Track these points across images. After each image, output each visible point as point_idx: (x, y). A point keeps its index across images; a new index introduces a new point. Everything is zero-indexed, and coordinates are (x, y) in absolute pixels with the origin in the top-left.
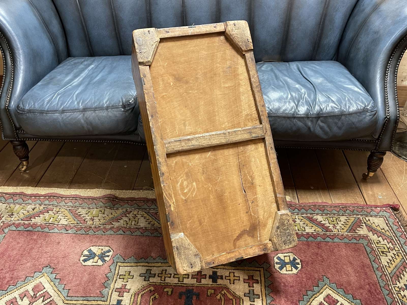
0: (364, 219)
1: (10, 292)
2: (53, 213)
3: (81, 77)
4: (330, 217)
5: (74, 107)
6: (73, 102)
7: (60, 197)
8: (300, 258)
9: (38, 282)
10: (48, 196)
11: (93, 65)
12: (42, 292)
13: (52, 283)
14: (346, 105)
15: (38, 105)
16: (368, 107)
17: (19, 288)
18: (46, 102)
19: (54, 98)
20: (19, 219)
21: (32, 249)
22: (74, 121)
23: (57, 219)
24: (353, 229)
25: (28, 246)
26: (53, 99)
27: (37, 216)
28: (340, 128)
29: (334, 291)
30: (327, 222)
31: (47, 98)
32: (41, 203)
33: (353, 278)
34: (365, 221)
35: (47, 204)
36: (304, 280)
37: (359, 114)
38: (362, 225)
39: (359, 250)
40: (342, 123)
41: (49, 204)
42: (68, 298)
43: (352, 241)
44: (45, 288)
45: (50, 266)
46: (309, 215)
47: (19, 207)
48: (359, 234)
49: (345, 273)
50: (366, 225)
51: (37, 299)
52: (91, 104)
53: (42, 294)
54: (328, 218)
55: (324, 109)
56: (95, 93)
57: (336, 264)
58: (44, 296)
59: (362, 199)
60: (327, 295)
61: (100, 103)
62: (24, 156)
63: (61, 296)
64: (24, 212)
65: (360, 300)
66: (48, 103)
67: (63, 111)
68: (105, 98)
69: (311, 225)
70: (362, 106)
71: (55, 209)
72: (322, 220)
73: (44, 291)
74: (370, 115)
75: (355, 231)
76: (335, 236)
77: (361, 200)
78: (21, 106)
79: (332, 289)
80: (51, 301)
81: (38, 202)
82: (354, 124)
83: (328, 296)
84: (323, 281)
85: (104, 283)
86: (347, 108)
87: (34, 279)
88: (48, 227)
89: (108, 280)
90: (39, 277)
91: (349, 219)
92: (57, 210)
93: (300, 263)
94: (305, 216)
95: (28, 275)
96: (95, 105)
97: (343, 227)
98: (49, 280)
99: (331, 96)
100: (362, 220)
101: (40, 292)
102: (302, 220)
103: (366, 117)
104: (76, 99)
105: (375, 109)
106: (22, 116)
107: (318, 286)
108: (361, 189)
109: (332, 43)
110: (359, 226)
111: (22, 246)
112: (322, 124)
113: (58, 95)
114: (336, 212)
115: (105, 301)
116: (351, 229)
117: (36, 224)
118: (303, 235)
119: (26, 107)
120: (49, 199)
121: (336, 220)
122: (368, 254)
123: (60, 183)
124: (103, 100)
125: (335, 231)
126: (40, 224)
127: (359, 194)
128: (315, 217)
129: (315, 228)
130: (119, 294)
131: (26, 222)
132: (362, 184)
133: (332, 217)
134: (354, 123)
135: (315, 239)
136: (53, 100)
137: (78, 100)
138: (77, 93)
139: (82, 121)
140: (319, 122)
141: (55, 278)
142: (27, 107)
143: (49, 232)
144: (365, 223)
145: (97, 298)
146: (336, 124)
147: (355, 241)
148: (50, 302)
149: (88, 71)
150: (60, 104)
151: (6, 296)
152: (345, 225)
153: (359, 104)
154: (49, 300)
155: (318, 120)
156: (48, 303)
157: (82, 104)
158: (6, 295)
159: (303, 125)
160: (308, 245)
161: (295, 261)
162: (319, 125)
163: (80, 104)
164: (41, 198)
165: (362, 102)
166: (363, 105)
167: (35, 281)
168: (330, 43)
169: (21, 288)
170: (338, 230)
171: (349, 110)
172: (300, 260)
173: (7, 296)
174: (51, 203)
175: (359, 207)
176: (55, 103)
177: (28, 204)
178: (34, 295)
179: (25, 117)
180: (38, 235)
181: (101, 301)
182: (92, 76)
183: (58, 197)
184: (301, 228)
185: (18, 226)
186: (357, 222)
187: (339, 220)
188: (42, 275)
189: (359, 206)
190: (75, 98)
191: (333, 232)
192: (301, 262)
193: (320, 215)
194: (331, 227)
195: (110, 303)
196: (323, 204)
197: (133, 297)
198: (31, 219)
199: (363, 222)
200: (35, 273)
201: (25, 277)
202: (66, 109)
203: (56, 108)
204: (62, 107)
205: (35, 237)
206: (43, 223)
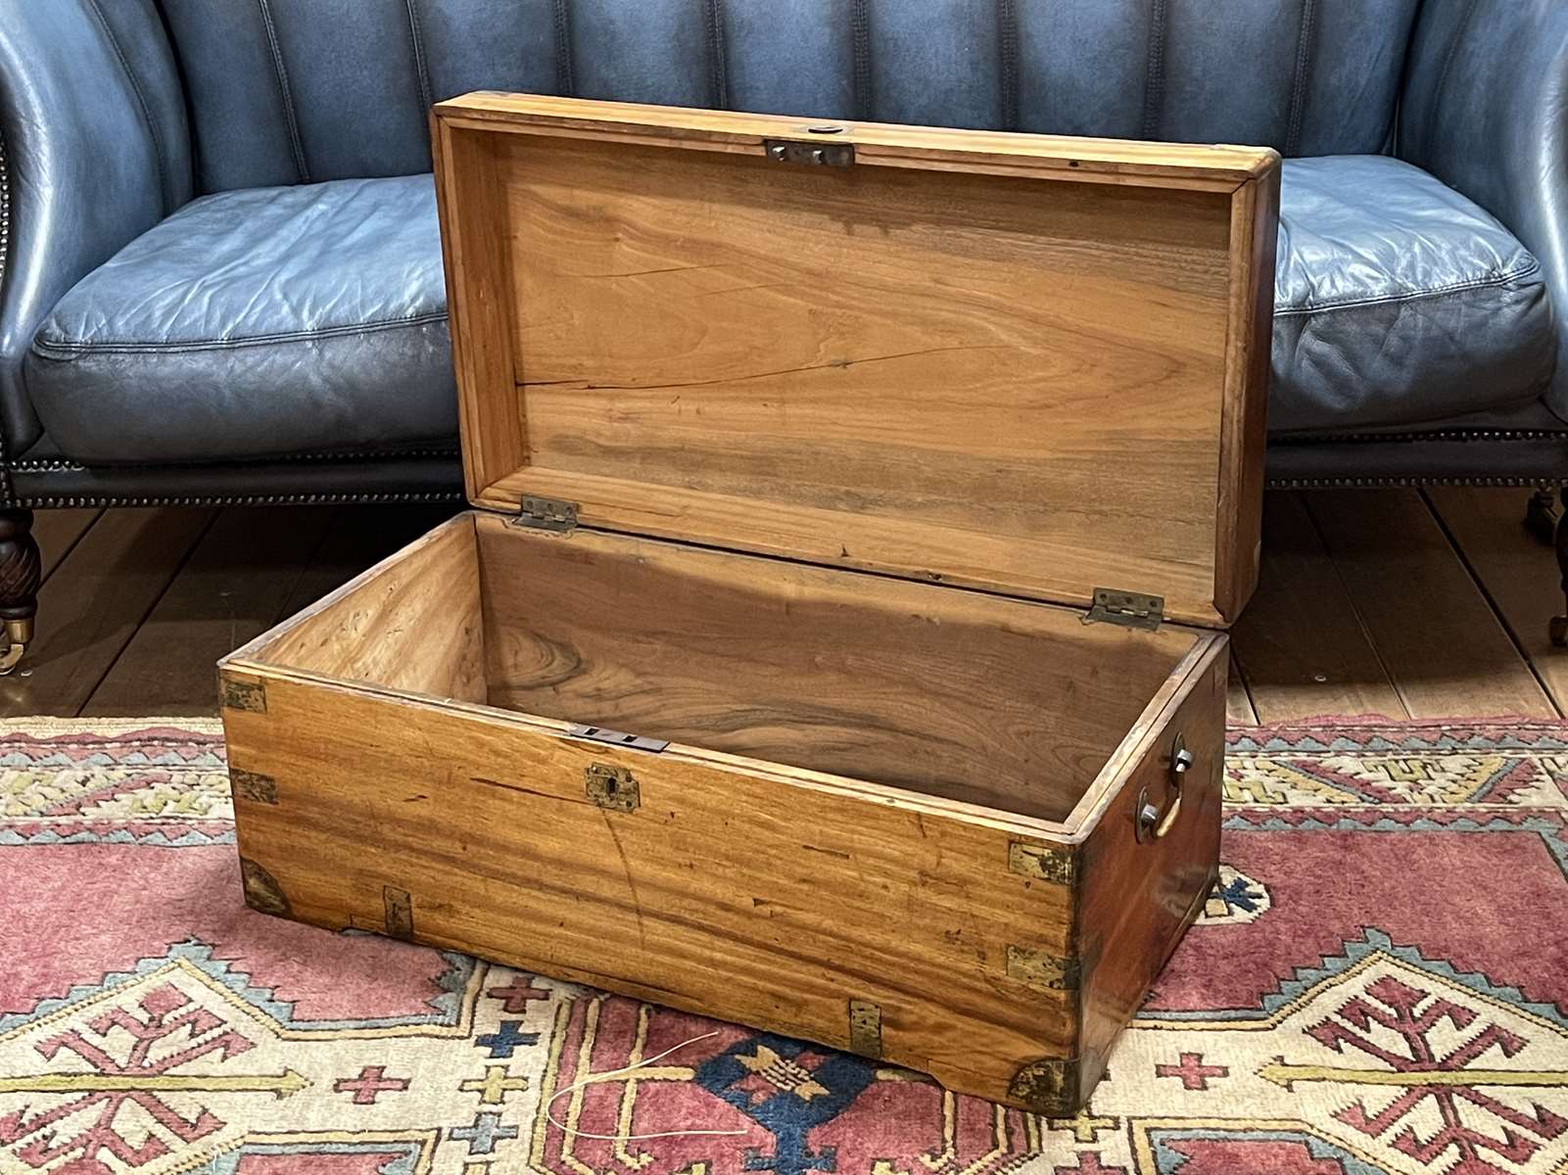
0: (1545, 760)
1: (49, 1017)
2: (174, 788)
3: (284, 240)
4: (1397, 761)
5: (280, 323)
6: (272, 306)
7: (190, 740)
8: (1263, 880)
9: (159, 983)
10: (139, 740)
11: (322, 202)
12: (183, 1011)
13: (219, 986)
14: (1412, 266)
15: (127, 323)
16: (1506, 271)
17: (84, 1003)
18: (158, 314)
19: (190, 296)
20: (29, 812)
21: (107, 894)
22: (279, 382)
23: (196, 806)
24: (1495, 790)
25: (90, 886)
26: (186, 301)
27: (107, 798)
28: (1397, 361)
29: (1410, 967)
30: (1383, 774)
31: (159, 298)
32: (111, 762)
33: (1492, 929)
34: (1553, 767)
35: (140, 761)
36: (1283, 937)
37: (1465, 297)
38: (1538, 780)
39: (1518, 851)
40: (1405, 339)
41: (146, 761)
42: (295, 1025)
43: (1492, 826)
44: (190, 1000)
45: (198, 939)
46: (1302, 757)
47: (20, 776)
48: (1521, 805)
49: (1458, 918)
50: (1554, 780)
51: (161, 1031)
52: (350, 311)
53: (182, 1016)
54: (1388, 764)
55: (1320, 285)
56: (361, 274)
57: (1422, 893)
58: (194, 1023)
59: (1547, 707)
60: (1382, 980)
61: (386, 305)
62: (22, 591)
63: (264, 1018)
64: (47, 791)
65: (1520, 988)
66: (166, 316)
67: (236, 342)
68: (407, 285)
69: (1313, 783)
70: (1481, 269)
71: (177, 777)
72: (1361, 768)
73: (191, 1007)
74: (1517, 302)
75: (1505, 797)
76: (1417, 814)
77: (1543, 709)
78: (55, 330)
79: (1402, 960)
80: (226, 1033)
81: (98, 757)
82: (1452, 339)
83: (1385, 982)
84: (1367, 941)
85: (439, 979)
86: (1420, 278)
87: (138, 976)
88: (160, 831)
89: (452, 972)
90: (161, 971)
91: (1481, 764)
92: (191, 777)
93: (1265, 894)
94: (1285, 759)
95: (109, 968)
96: (369, 314)
97: (1454, 787)
98: (204, 977)
99: (1351, 240)
100: (1538, 763)
101: (173, 1012)
102: (1270, 771)
103: (1500, 309)
104: (286, 296)
105: (1537, 277)
106: (58, 373)
107: (1345, 956)
108: (1541, 675)
109: (1363, 82)
110: (1525, 784)
111: (63, 887)
112: (1320, 347)
113: (204, 288)
114: (1425, 745)
115: (449, 1025)
116: (1490, 792)
117: (106, 822)
118: (1274, 814)
119: (76, 334)
120: (146, 750)
121: (1424, 767)
122: (1558, 862)
123: (184, 702)
124: (399, 293)
125: (1420, 801)
126: (123, 821)
127: (1533, 690)
128: (1329, 761)
129: (1327, 791)
130: (506, 1005)
131: (63, 820)
132: (1549, 660)
133: (1405, 760)
134: (1450, 336)
135: (1330, 825)
136: (189, 304)
137: (294, 300)
138: (283, 277)
139: (315, 380)
140: (1307, 338)
141: (228, 972)
142: (81, 336)
143: (169, 844)
144: (1550, 773)
145: (415, 1020)
146: (1379, 342)
147: (1505, 826)
148: (220, 1036)
149: (305, 222)
150: (218, 315)
151: (32, 1029)
152: (1463, 783)
153: (1466, 261)
154: (216, 1032)
155: (1299, 331)
156: (214, 1039)
157: (312, 314)
158: (34, 1025)
160: (1299, 839)
161: (1243, 889)
162: (1308, 352)
163: (305, 314)
164: (108, 745)
165: (1482, 254)
166: (1482, 264)
167: (147, 982)
168: (1357, 84)
169: (90, 1004)
170: (1431, 797)
171: (1425, 284)
172: (1265, 885)
173: (37, 1028)
174: (154, 761)
175: (1528, 726)
176: (196, 315)
177: (56, 768)
178: (151, 1020)
179: (71, 373)
180: (126, 852)
181: (436, 1024)
182: (329, 232)
183: (182, 741)
184: (1270, 794)
185: (26, 833)
186: (1515, 772)
187: (1437, 767)
188: (172, 965)
189: (1528, 723)
190: (278, 296)
191: (1408, 802)
192: (1268, 891)
193: (1354, 754)
194: (1401, 788)
195: (470, 1032)
196: (1365, 723)
197: (565, 1012)
198: (82, 810)
199: (1542, 770)
200: (137, 960)
201: (100, 974)
202: (248, 332)
203: (202, 333)
204: (230, 327)
205: (113, 860)
206: (138, 818)
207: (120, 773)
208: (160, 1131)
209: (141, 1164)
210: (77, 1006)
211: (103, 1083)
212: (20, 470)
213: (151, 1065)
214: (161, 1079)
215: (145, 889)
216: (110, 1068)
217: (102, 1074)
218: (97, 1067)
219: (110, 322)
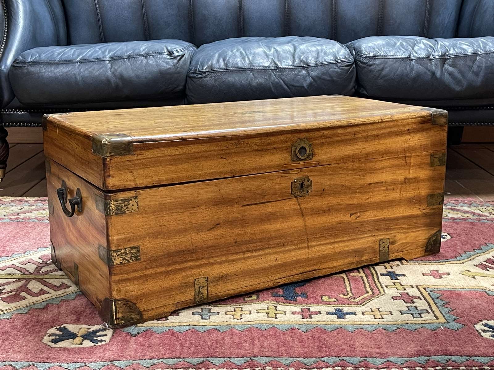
4: (482, 208)
5: (98, 55)
6: (95, 52)
9: (46, 253)
14: (479, 45)
15: (45, 56)
17: (18, 258)
18: (56, 54)
19: (67, 50)
21: (28, 233)
25: (21, 231)
27: (28, 212)
28: (477, 74)
30: (478, 211)
31: (57, 50)
32: (30, 205)
36: (458, 244)
40: (479, 67)
51: (46, 264)
52: (122, 52)
54: (479, 209)
55: (450, 50)
61: (134, 51)
64: (7, 211)
67: (83, 61)
72: (471, 210)
84: (488, 246)
86: (482, 48)
87: (38, 252)
95: (27, 250)
96: (128, 54)
104: (100, 49)
106: (20, 71)
107: (482, 249)
111: (12, 231)
112: (450, 69)
117: (28, 217)
119: (28, 59)
121: (492, 210)
124: (138, 49)
126: (34, 217)
128: (459, 208)
129: (461, 214)
135: (465, 221)
137: (103, 50)
139: (109, 73)
140: (446, 66)
142: (30, 59)
146: (471, 67)
150: (77, 54)
155: (444, 63)
157: (109, 53)
159: (425, 70)
162: (447, 70)
163: (106, 53)
164: (30, 202)
168: (445, 23)
169: (20, 258)
171: (484, 50)
176: (69, 54)
177: (11, 206)
178: (43, 262)
179: (25, 71)
180: (35, 224)
191: (490, 217)
193: (467, 207)
194: (486, 214)
198: (20, 215)
200: (38, 249)
201: (24, 251)
202: (87, 58)
203: (71, 58)
204: (81, 57)
205: (30, 225)
206: (39, 217)
207: (34, 207)
208: (46, 288)
209: (38, 296)
210: (15, 258)
211: (24, 276)
212: (5, 113)
213: (43, 272)
214: (46, 276)
215: (42, 232)
216: (27, 272)
217: (24, 274)
218: (21, 272)
219: (40, 56)
